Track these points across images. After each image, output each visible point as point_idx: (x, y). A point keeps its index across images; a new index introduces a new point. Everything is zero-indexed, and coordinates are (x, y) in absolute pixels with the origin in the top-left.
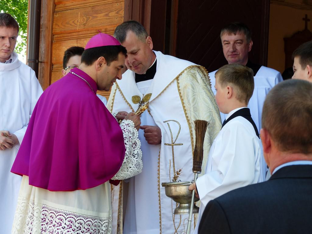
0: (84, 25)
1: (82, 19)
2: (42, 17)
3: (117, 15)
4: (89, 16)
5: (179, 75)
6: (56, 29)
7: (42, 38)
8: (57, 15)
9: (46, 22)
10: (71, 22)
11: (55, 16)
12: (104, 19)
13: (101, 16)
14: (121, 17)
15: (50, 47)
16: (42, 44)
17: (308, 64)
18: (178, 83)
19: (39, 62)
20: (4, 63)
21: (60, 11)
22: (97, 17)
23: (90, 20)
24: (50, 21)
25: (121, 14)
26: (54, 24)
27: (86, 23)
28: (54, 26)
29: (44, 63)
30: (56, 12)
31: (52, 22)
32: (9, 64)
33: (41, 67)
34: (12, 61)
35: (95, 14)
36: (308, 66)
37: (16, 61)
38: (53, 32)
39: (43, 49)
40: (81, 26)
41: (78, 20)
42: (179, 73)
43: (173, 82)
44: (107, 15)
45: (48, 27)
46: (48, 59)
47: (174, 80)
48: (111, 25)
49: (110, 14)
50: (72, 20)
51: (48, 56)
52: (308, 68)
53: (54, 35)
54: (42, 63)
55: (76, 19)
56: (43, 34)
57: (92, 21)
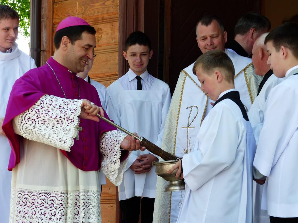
0: (83, 14)
1: (81, 8)
2: (43, 9)
3: (113, 3)
4: (86, 6)
6: (56, 18)
7: (44, 28)
8: (57, 6)
9: (47, 12)
10: (70, 12)
11: (55, 6)
12: (101, 8)
13: (97, 5)
14: (117, 6)
15: (51, 37)
16: (44, 34)
17: (282, 45)
19: (41, 51)
20: (5, 52)
21: (60, 2)
22: (94, 6)
23: (87, 9)
24: (50, 11)
25: (116, 2)
26: (54, 14)
27: (84, 13)
28: (54, 16)
29: (45, 52)
30: (56, 2)
31: (52, 12)
32: (9, 54)
33: (43, 55)
34: (12, 51)
35: (92, 3)
36: (283, 47)
37: (16, 50)
38: (54, 22)
39: (45, 38)
40: (80, 15)
41: (77, 10)
44: (103, 4)
45: (49, 17)
46: (50, 48)
47: (242, 71)
48: (107, 13)
49: (107, 3)
50: (71, 9)
51: (50, 44)
52: (282, 49)
53: (54, 25)
54: (44, 52)
55: (74, 9)
56: (44, 24)
57: (90, 10)
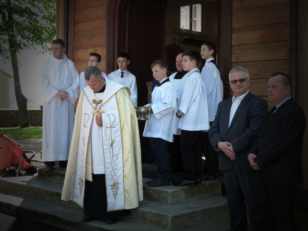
1: (87, 40)
2: (69, 40)
3: (103, 38)
5: (117, 92)
18: (116, 96)
20: (60, 59)
21: (76, 37)
22: (93, 39)
24: (72, 41)
32: (62, 60)
42: (117, 91)
43: (114, 95)
47: (114, 94)
48: (100, 43)
49: (100, 38)
